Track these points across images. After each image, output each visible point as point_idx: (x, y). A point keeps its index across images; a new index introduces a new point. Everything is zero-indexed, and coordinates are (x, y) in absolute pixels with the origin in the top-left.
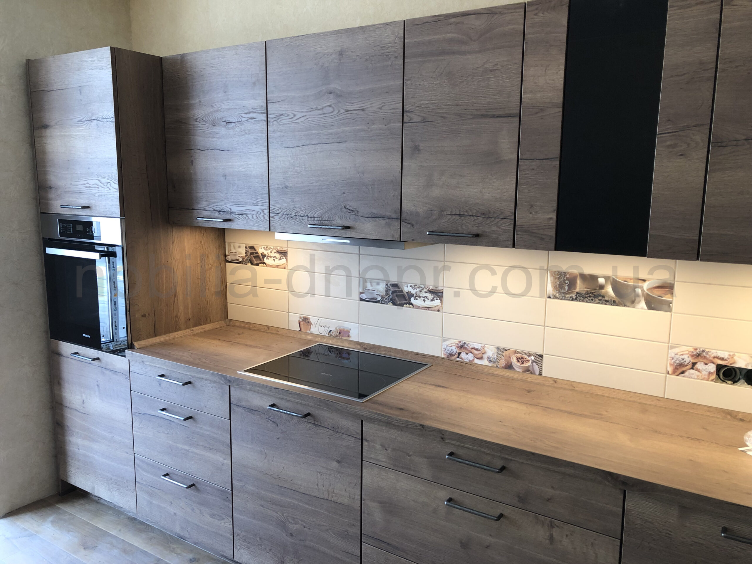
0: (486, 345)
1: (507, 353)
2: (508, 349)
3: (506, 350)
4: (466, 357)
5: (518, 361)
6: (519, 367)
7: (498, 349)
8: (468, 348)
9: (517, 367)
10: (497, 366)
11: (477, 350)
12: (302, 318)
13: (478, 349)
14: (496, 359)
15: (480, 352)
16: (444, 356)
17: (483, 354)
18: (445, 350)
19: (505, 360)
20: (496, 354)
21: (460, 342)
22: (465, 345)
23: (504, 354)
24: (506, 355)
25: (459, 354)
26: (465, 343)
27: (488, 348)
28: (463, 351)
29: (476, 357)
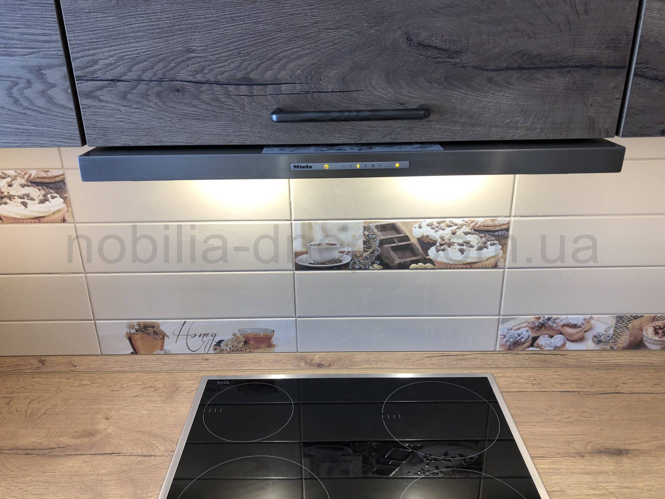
0: (593, 316)
1: (636, 323)
2: (640, 315)
3: (636, 318)
4: (548, 342)
5: (656, 333)
6: (656, 343)
7: (620, 319)
8: (555, 325)
9: (653, 344)
10: (611, 348)
11: (574, 326)
12: (137, 327)
13: (576, 325)
14: (611, 336)
15: (580, 329)
16: (501, 347)
17: (585, 332)
18: (505, 337)
19: (631, 335)
20: (613, 328)
21: (539, 318)
22: (550, 322)
23: (630, 325)
24: (633, 327)
25: (535, 339)
26: (549, 319)
27: (597, 321)
28: (544, 332)
29: (570, 339)
